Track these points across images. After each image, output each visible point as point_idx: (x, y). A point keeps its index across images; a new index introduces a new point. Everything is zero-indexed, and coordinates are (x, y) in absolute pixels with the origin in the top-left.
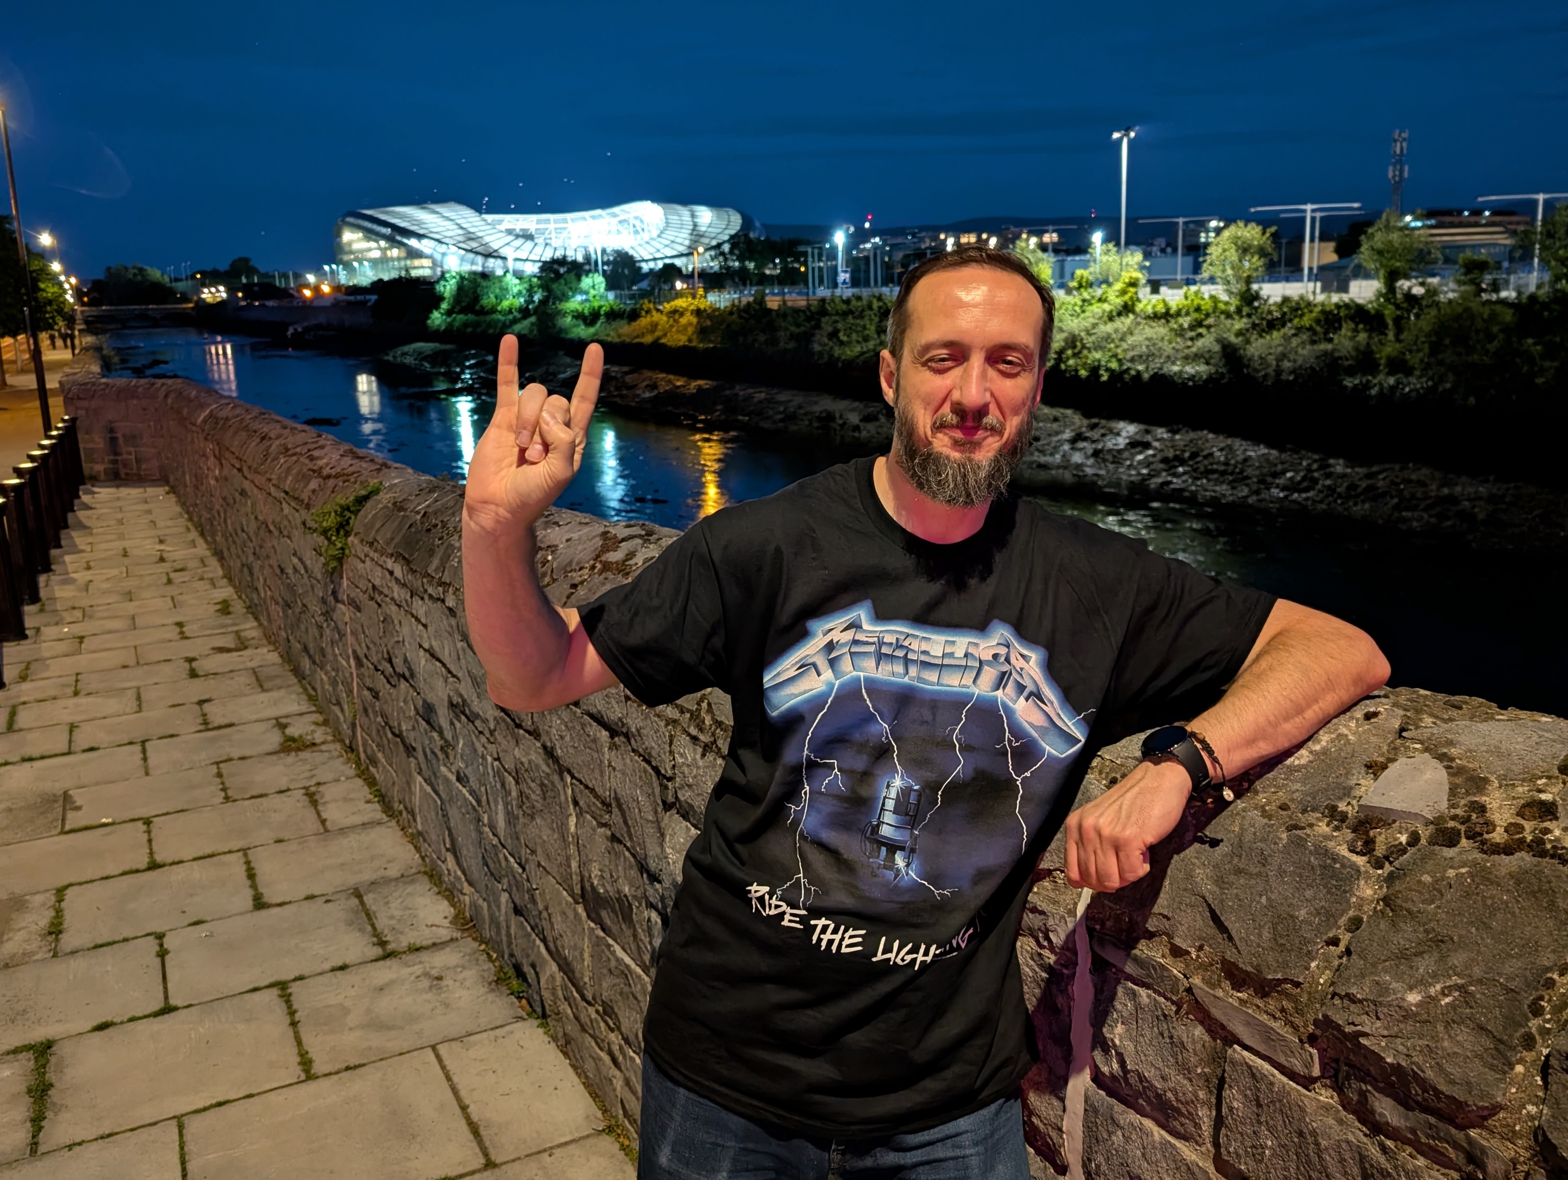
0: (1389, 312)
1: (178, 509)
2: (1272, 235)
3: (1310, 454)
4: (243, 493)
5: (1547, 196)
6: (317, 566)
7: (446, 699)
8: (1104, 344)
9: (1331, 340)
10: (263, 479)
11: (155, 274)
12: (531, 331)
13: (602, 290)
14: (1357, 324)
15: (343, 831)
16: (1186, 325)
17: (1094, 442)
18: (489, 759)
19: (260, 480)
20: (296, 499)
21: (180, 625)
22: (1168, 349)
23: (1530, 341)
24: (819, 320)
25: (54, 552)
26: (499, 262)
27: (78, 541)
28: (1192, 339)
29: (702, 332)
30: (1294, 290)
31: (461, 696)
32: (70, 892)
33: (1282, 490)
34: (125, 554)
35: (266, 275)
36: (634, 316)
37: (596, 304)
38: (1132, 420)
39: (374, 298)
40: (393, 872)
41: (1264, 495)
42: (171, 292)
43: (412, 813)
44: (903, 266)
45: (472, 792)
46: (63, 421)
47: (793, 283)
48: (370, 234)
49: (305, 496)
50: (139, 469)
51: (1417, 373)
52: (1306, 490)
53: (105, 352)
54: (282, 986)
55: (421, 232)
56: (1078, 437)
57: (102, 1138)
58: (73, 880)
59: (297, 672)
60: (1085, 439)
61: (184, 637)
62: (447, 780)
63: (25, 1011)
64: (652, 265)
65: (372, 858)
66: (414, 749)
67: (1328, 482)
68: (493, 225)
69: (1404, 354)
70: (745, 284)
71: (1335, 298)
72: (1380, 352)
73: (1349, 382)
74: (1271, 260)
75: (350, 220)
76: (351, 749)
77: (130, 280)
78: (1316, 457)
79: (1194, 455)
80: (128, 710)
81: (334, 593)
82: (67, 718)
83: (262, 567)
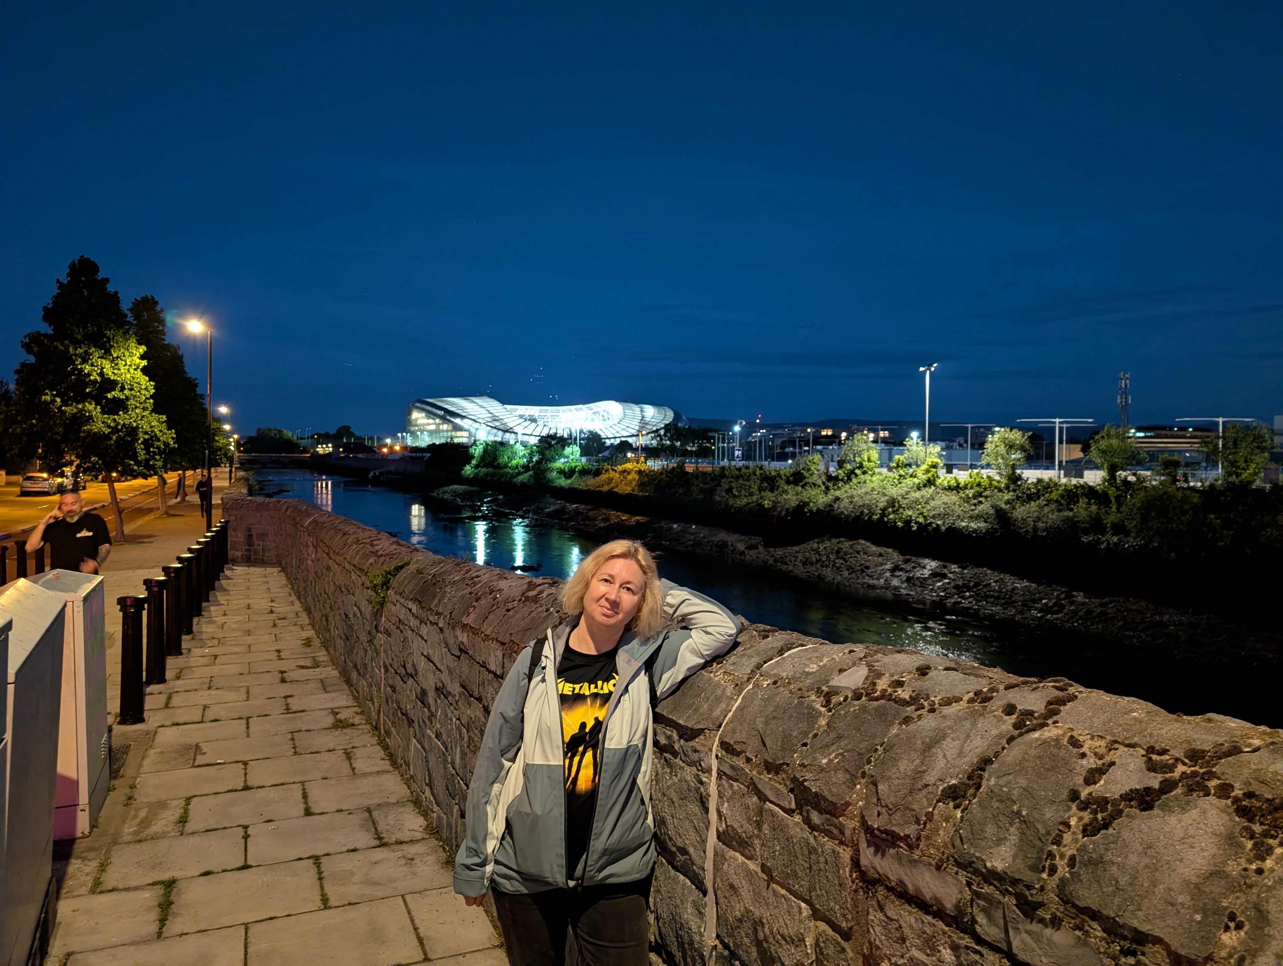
0: (1112, 492)
1: (286, 582)
2: (1029, 437)
3: (1059, 588)
4: (328, 568)
5: (1225, 419)
6: (367, 610)
7: (434, 685)
8: (914, 505)
9: (1072, 510)
10: (341, 558)
11: (288, 434)
12: (529, 480)
13: (578, 456)
14: (1090, 500)
15: (365, 775)
16: (971, 495)
17: (907, 572)
18: (454, 719)
19: (339, 559)
20: (360, 569)
21: (278, 651)
22: (958, 511)
23: (1212, 516)
24: (720, 481)
25: (204, 604)
26: (513, 435)
27: (220, 598)
28: (975, 505)
29: (642, 485)
30: (1046, 475)
31: (442, 682)
32: (194, 801)
33: (1039, 612)
34: (249, 607)
35: (359, 438)
36: (597, 473)
37: (573, 465)
38: (934, 559)
39: (428, 455)
40: (392, 800)
41: (1027, 615)
42: (297, 446)
43: (408, 764)
44: (781, 448)
45: (444, 744)
46: (220, 522)
47: (705, 456)
48: (430, 414)
49: (365, 568)
50: (263, 556)
51: (1133, 534)
52: (1057, 612)
53: (251, 482)
54: (316, 860)
55: (464, 414)
56: (896, 568)
57: (199, 932)
58: (197, 793)
59: (349, 682)
60: (901, 570)
61: (280, 658)
62: (430, 737)
63: (161, 863)
64: (612, 441)
65: (381, 791)
66: (413, 721)
67: (1072, 608)
68: (511, 412)
69: (1123, 521)
70: (673, 456)
71: (1074, 481)
72: (1106, 519)
73: (1085, 539)
74: (1029, 454)
75: (418, 405)
76: (376, 728)
77: (272, 438)
78: (1063, 590)
79: (977, 585)
80: (240, 699)
81: (376, 627)
82: (203, 702)
83: (334, 616)
